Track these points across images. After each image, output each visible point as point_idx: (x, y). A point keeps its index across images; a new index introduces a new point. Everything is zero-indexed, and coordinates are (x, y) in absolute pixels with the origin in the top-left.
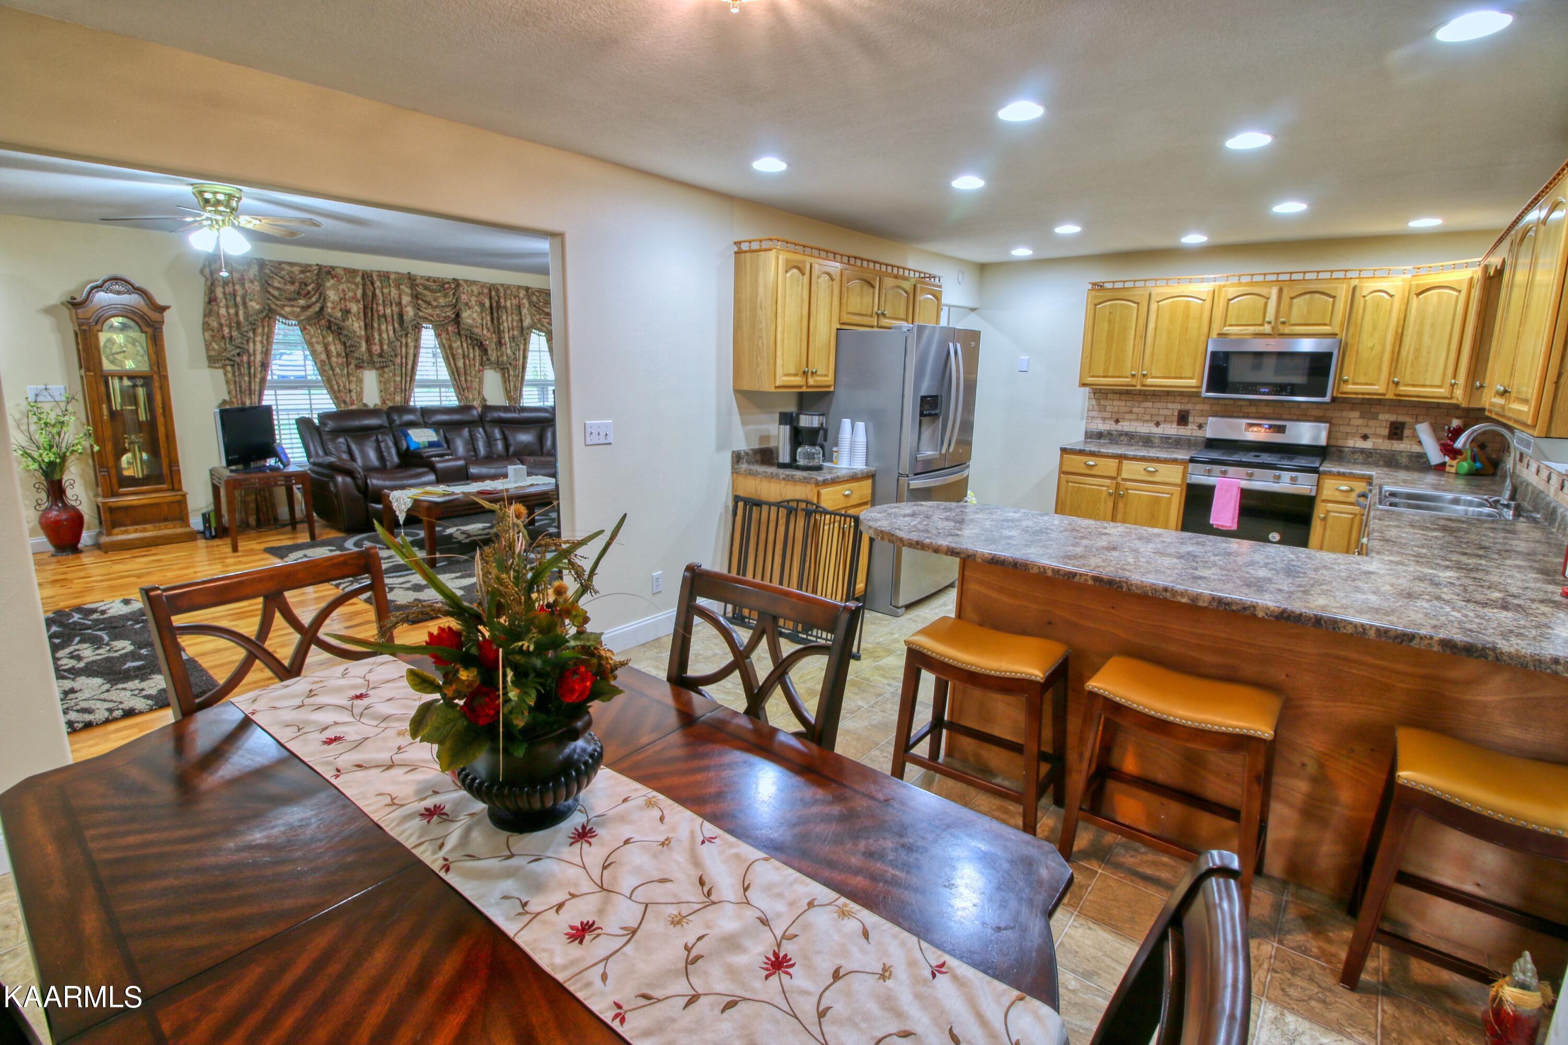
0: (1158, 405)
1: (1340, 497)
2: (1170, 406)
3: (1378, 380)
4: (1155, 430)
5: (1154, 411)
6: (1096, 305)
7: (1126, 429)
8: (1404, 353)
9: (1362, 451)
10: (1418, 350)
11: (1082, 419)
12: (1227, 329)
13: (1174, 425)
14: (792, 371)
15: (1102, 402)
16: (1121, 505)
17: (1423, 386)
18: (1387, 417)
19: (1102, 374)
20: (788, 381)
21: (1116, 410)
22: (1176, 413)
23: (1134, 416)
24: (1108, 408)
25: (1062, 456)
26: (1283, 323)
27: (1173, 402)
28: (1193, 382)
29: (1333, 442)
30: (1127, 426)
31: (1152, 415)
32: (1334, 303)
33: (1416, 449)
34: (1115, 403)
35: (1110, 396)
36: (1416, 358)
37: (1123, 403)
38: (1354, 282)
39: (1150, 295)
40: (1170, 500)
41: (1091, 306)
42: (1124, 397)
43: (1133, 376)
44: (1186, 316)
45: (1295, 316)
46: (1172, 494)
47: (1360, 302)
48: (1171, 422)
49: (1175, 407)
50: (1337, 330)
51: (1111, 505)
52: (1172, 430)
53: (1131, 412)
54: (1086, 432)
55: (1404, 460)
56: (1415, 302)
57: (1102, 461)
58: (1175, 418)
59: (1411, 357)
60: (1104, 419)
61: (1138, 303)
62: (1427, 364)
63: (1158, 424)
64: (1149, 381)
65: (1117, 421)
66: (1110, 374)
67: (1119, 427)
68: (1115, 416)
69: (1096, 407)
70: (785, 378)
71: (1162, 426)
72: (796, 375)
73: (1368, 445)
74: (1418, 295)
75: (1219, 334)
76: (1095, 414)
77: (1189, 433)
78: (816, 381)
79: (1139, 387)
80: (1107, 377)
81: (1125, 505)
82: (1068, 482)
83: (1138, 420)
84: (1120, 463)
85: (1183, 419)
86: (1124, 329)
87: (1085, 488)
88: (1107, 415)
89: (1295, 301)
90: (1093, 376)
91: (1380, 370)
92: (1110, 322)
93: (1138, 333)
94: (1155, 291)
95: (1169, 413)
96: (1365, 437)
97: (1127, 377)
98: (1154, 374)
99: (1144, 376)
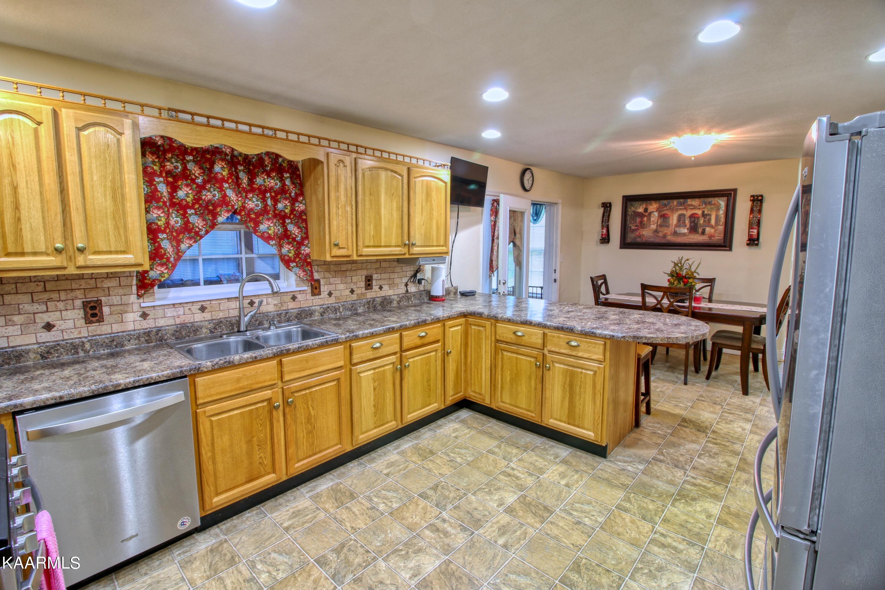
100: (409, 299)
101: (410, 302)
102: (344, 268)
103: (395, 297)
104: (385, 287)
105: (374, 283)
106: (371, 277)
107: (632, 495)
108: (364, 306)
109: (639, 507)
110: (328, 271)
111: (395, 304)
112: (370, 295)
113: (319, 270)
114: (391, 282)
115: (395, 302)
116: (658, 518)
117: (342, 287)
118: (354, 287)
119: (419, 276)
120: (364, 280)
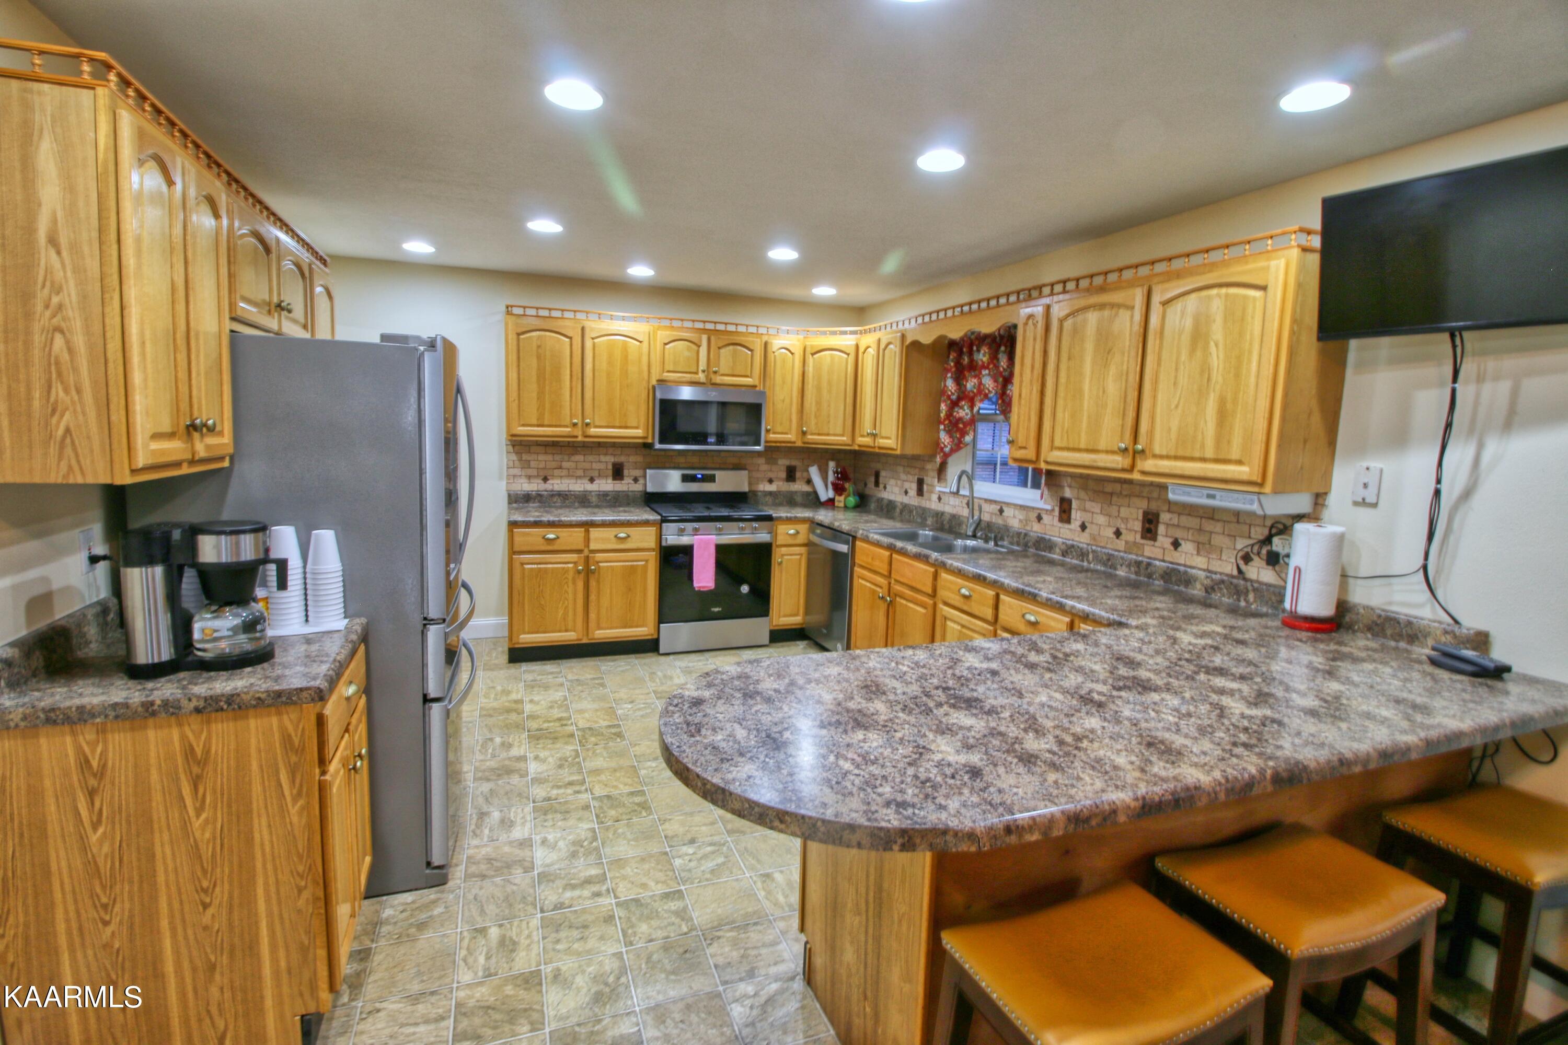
0: (590, 458)
1: (791, 542)
2: (603, 458)
3: (790, 429)
4: (590, 487)
5: (587, 466)
6: (519, 334)
7: (557, 488)
8: (807, 404)
9: (771, 493)
10: (819, 403)
11: (501, 479)
12: (667, 376)
13: (610, 481)
14: (166, 427)
15: (525, 457)
16: (593, 583)
17: (828, 435)
18: (784, 462)
19: (535, 422)
20: (163, 452)
21: (542, 465)
22: (610, 467)
23: (564, 473)
24: (533, 464)
25: (511, 531)
26: (715, 372)
27: (606, 454)
28: (639, 432)
29: (754, 488)
30: (557, 485)
31: (585, 470)
32: (752, 356)
33: (806, 488)
34: (541, 457)
35: (533, 449)
36: (819, 409)
37: (550, 457)
38: (765, 338)
39: (583, 329)
40: (645, 568)
41: (512, 337)
42: (550, 450)
43: (575, 425)
44: (625, 357)
45: (724, 366)
46: (647, 561)
47: (771, 357)
48: (606, 477)
49: (608, 460)
50: (757, 383)
51: (580, 585)
52: (607, 485)
53: (560, 468)
54: (509, 496)
55: (799, 499)
56: (810, 360)
57: (564, 533)
58: (610, 472)
59: (814, 409)
60: (529, 477)
61: (570, 338)
62: (829, 416)
63: (592, 480)
64: (593, 431)
65: (545, 479)
66: (546, 423)
67: (548, 486)
68: (542, 473)
69: (517, 463)
70: (155, 446)
71: (597, 482)
72: (171, 435)
73: (772, 488)
74: (813, 354)
75: (658, 381)
76: (517, 471)
77: (625, 488)
78: (208, 447)
79: (580, 439)
80: (542, 426)
81: (598, 582)
82: (522, 564)
83: (569, 476)
84: (587, 532)
85: (618, 473)
86: (557, 371)
87: (546, 569)
88: (534, 472)
89: (722, 351)
90: (523, 425)
91: (791, 420)
92: (539, 357)
93: (574, 373)
94: (588, 324)
95: (602, 466)
96: (771, 481)
97: (566, 426)
98: (597, 423)
99: (587, 425)
100: (1238, 593)
101: (1243, 604)
102: (1109, 488)
103: (1202, 574)
104: (1187, 547)
105: (1161, 529)
106: (1157, 516)
107: (685, 929)
108: (1129, 566)
109: (657, 915)
110: (1084, 488)
111: (1197, 591)
112: (1150, 550)
113: (1073, 484)
114: (1203, 538)
115: (1198, 586)
116: (621, 915)
117: (1101, 519)
118: (1122, 527)
119: (1277, 544)
120: (1141, 517)
